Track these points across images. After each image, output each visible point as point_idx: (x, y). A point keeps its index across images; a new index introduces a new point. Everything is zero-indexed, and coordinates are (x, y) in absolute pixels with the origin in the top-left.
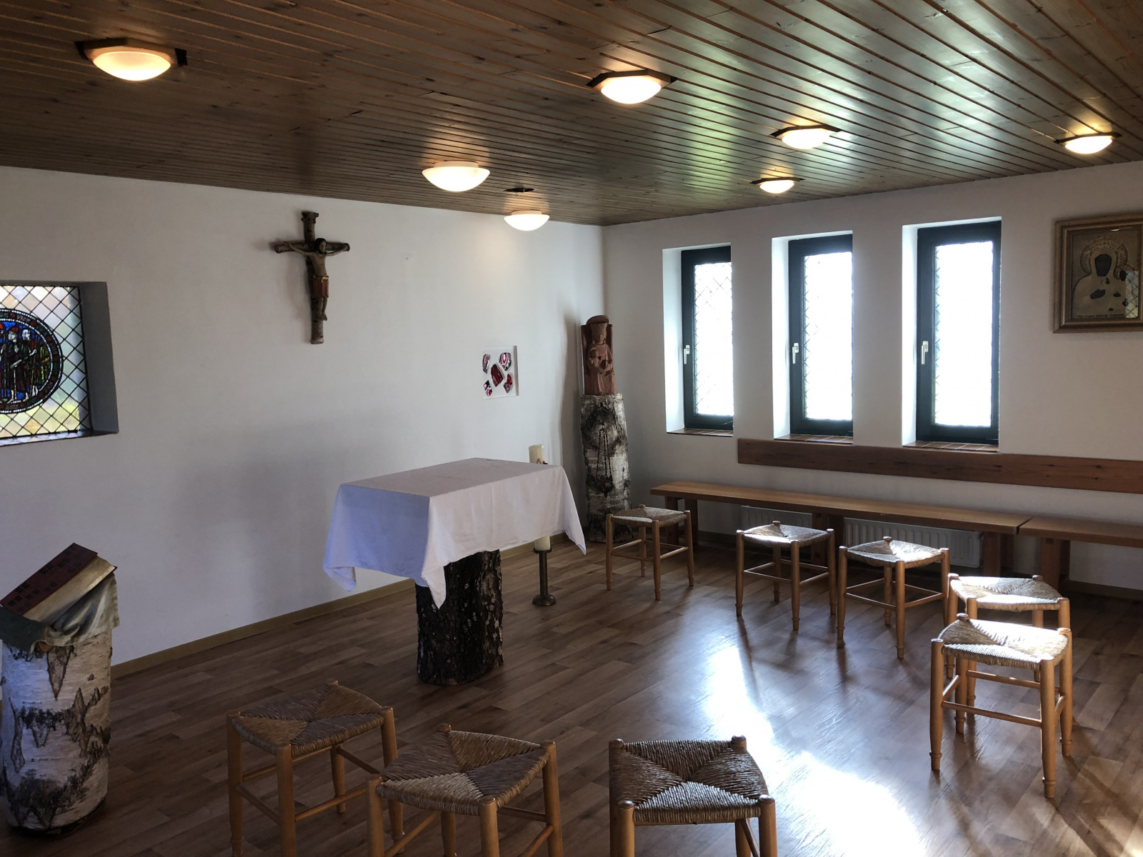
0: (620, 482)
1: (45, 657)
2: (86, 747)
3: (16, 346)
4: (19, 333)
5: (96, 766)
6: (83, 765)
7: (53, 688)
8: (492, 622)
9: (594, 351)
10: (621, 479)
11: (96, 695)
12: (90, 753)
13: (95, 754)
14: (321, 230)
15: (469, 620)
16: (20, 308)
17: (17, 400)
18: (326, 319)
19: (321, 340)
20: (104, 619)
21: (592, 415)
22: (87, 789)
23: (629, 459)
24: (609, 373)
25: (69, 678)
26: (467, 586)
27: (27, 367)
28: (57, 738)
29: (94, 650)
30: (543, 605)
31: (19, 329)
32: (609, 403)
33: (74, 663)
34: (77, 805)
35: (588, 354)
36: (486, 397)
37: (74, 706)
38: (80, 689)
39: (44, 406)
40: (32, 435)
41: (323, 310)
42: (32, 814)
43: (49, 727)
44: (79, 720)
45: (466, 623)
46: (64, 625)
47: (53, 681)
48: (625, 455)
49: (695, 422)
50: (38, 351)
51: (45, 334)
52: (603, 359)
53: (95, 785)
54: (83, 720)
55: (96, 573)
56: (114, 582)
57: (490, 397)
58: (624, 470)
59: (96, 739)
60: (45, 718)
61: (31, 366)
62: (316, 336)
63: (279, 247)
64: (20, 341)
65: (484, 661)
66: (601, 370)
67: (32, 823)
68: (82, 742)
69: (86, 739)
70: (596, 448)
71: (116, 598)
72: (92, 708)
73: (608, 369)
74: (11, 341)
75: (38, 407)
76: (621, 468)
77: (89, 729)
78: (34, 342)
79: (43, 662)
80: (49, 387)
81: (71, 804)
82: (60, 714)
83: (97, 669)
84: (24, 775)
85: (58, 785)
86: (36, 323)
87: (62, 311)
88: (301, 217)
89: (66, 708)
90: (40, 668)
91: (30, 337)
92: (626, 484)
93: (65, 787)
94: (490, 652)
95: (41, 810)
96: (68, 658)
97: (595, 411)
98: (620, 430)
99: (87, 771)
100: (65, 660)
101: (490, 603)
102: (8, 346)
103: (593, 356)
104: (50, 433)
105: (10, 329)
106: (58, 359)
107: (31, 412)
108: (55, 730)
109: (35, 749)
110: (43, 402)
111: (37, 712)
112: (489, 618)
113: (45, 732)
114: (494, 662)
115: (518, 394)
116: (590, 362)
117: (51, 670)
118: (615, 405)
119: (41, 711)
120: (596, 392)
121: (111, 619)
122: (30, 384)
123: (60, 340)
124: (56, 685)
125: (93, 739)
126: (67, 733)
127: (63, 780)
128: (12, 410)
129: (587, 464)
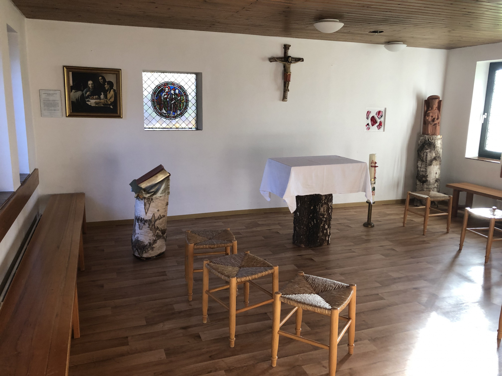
0: (433, 179)
1: (143, 200)
2: (155, 234)
3: (173, 96)
4: (175, 91)
5: (158, 241)
6: (153, 239)
7: (145, 211)
8: (324, 225)
9: (429, 113)
10: (434, 178)
11: (160, 217)
12: (156, 236)
13: (158, 237)
14: (292, 53)
15: (312, 222)
16: (176, 81)
17: (173, 115)
18: (289, 91)
19: (286, 100)
20: (164, 191)
21: (423, 145)
22: (154, 247)
23: (441, 169)
24: (435, 124)
25: (151, 209)
26: (312, 208)
27: (177, 103)
28: (145, 228)
29: (160, 201)
30: (367, 227)
31: (175, 89)
32: (433, 139)
33: (152, 204)
34: (150, 252)
35: (426, 114)
36: (365, 130)
37: (152, 218)
38: (154, 214)
39: (181, 118)
40: (177, 128)
41: (288, 87)
42: (136, 251)
43: (143, 224)
44: (153, 224)
45: (311, 223)
46: (149, 191)
47: (146, 209)
48: (438, 167)
49: (484, 154)
50: (181, 98)
51: (184, 92)
52: (434, 117)
53: (157, 247)
54: (154, 224)
55: (163, 175)
56: (169, 180)
57: (369, 131)
58: (436, 173)
59: (159, 232)
60: (142, 221)
61: (178, 103)
62: (284, 98)
63: (272, 59)
64: (175, 94)
65: (318, 241)
66: (431, 123)
67: (137, 254)
68: (154, 231)
69: (155, 231)
70: (422, 161)
71: (169, 185)
72: (158, 221)
73: (436, 122)
74: (172, 94)
75: (179, 118)
76: (435, 172)
77: (156, 227)
78: (180, 95)
79: (143, 201)
80: (183, 111)
81: (148, 251)
82: (147, 220)
83: (160, 208)
84: (136, 238)
85: (145, 243)
86: (181, 87)
87: (190, 83)
88: (283, 47)
89: (149, 219)
90: (142, 203)
91: (179, 92)
92: (437, 180)
93: (147, 245)
94: (322, 238)
95: (139, 251)
96: (151, 202)
97: (425, 143)
98: (437, 153)
99: (155, 242)
100: (150, 203)
101: (324, 217)
102: (171, 95)
103: (428, 116)
104: (183, 128)
105: (172, 89)
106: (187, 101)
107: (177, 120)
108: (145, 225)
109: (139, 230)
110: (181, 117)
111: (140, 218)
112: (323, 223)
113: (142, 225)
114: (323, 242)
115: (384, 131)
116: (426, 118)
117: (145, 205)
118: (436, 141)
119: (141, 218)
120: (427, 133)
121: (167, 192)
122: (177, 109)
123: (188, 94)
124: (146, 210)
125: (157, 231)
126: (149, 227)
127: (146, 242)
128: (171, 118)
129: (417, 168)
